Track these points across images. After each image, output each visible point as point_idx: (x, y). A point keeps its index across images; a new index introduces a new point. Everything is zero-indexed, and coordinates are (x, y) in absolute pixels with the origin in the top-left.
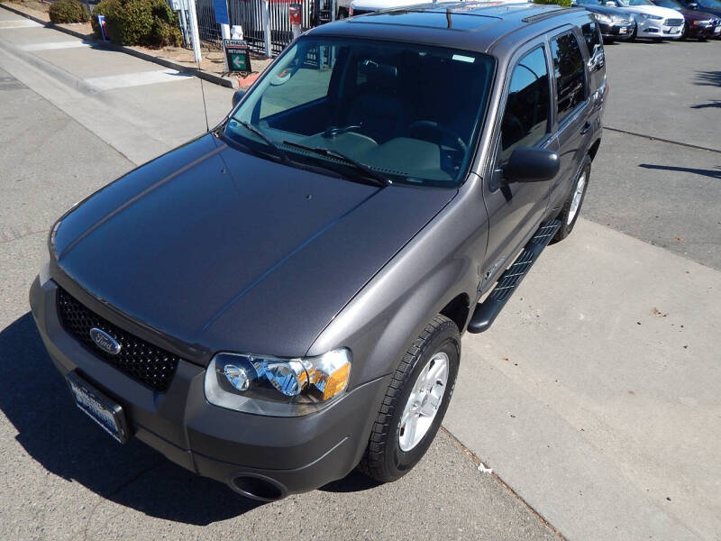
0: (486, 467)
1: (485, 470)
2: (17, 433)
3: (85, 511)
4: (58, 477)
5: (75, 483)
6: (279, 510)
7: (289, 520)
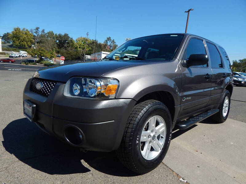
0: (183, 179)
1: (183, 180)
2: (3, 140)
3: (11, 162)
4: (8, 152)
5: (13, 155)
6: (84, 176)
7: (87, 180)
